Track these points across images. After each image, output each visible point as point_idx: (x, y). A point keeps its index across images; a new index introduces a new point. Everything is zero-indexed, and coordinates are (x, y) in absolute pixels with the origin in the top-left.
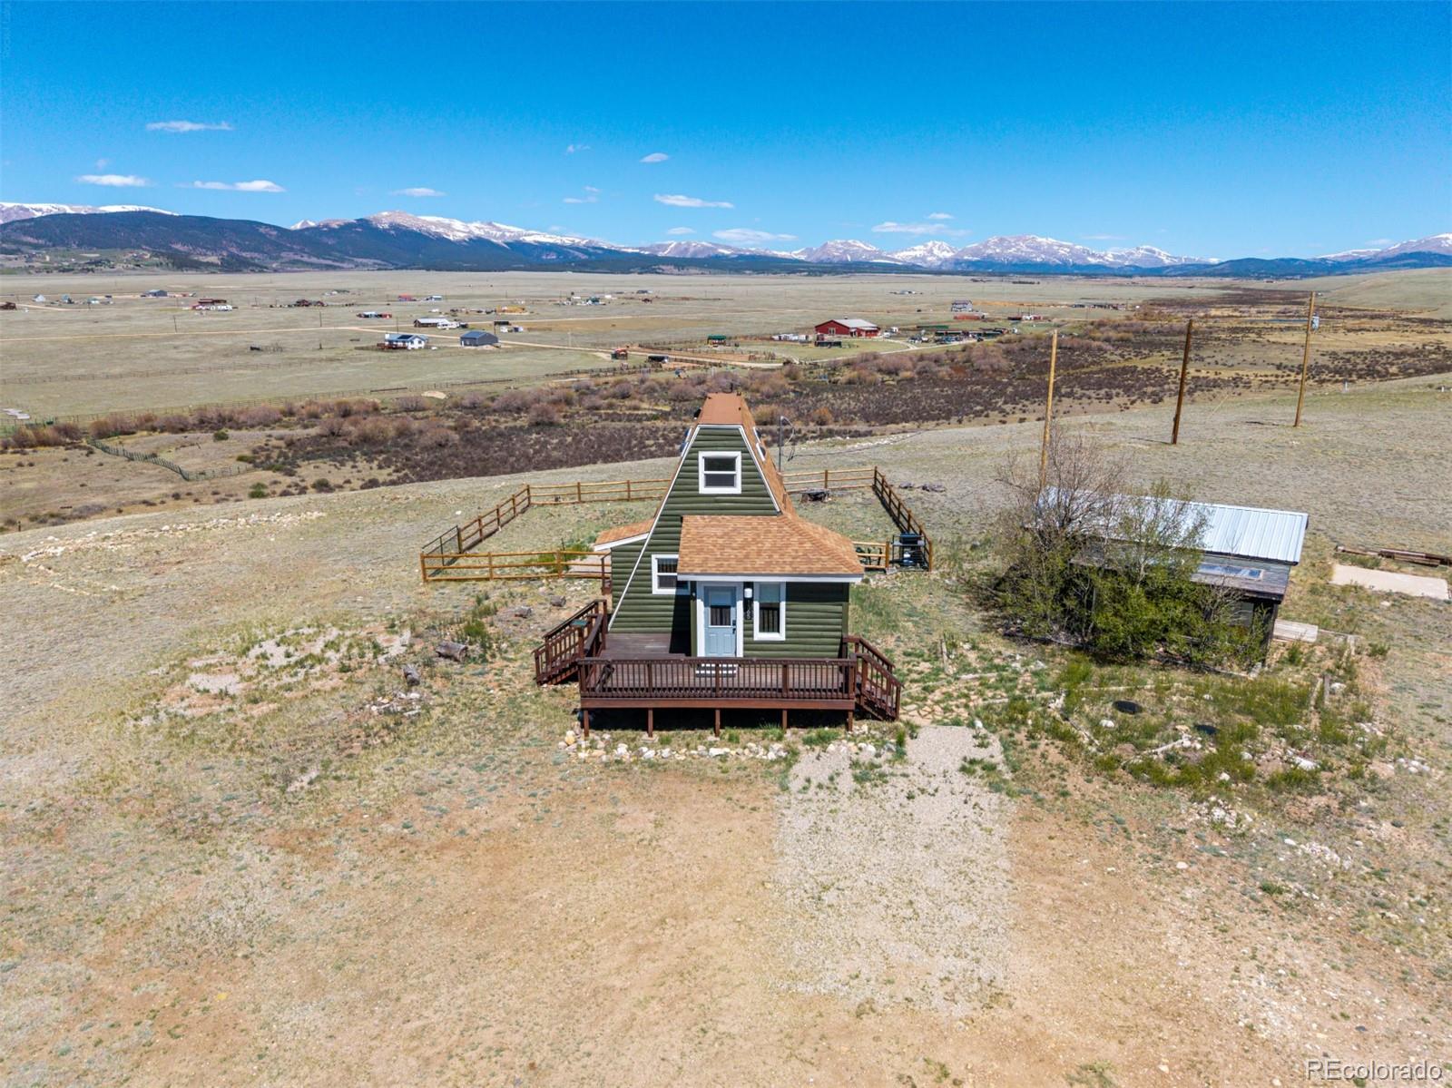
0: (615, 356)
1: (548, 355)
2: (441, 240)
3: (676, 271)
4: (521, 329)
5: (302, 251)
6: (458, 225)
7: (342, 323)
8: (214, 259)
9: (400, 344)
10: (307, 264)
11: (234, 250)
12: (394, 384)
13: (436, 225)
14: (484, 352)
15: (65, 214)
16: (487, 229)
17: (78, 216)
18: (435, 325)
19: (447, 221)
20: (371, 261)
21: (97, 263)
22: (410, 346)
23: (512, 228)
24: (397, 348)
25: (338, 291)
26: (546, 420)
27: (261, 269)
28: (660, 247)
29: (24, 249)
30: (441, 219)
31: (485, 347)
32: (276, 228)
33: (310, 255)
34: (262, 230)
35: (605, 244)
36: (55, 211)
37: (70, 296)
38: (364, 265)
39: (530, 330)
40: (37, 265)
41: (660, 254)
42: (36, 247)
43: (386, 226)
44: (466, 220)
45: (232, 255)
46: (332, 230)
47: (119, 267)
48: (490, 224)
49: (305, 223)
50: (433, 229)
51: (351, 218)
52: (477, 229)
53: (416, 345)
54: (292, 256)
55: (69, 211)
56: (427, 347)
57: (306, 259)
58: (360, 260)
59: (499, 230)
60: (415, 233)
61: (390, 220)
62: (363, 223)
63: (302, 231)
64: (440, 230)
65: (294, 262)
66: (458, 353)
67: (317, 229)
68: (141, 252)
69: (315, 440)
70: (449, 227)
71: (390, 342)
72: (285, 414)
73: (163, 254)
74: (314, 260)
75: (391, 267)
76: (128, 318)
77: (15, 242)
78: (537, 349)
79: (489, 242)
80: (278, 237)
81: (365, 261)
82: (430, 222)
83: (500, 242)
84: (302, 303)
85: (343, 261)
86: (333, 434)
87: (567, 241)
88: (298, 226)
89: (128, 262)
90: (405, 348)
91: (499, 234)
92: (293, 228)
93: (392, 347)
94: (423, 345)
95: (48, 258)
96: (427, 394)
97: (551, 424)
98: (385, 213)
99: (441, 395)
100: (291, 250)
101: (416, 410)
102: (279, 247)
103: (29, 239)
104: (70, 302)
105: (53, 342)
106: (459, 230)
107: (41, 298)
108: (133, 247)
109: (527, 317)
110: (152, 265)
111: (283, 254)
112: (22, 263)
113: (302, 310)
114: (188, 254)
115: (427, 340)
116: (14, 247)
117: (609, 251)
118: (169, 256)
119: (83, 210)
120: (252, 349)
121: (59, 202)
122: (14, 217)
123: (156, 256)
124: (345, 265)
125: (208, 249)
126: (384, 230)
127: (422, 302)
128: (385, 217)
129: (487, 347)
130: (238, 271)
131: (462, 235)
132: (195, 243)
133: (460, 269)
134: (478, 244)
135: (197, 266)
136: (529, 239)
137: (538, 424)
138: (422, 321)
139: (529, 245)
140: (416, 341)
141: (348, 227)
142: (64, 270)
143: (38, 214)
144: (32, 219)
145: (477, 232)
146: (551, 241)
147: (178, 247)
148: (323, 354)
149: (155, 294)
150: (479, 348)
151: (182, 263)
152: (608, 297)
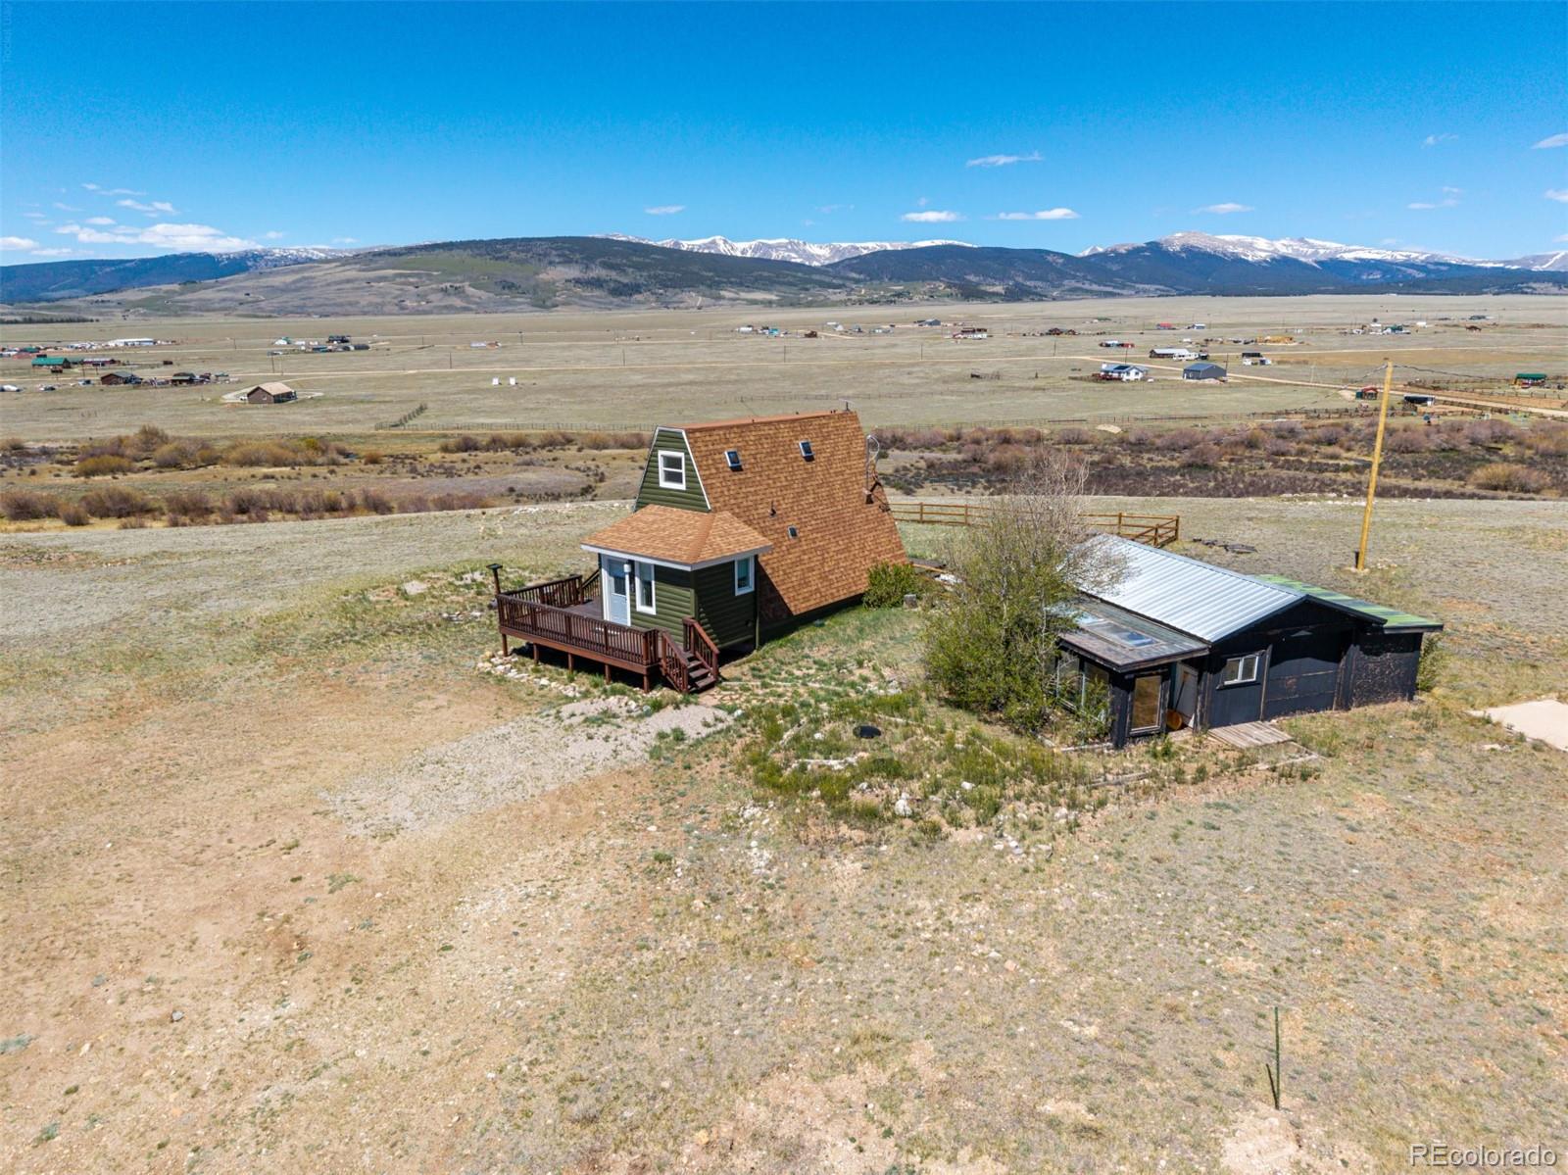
0: (1360, 395)
1: (1277, 391)
2: (1238, 261)
3: (1555, 290)
4: (1269, 362)
5: (1085, 278)
6: (1262, 243)
7: (1076, 353)
8: (999, 289)
9: (1115, 375)
10: (1087, 291)
11: (1020, 280)
12: (1077, 416)
13: (1234, 244)
14: (1204, 386)
15: (885, 251)
16: (1296, 245)
17: (895, 253)
18: (1170, 356)
19: (1249, 239)
20: (1152, 287)
21: (899, 295)
22: (1125, 377)
23: (1328, 244)
24: (1111, 379)
25: (1100, 319)
26: (1199, 462)
27: (1040, 297)
28: (1536, 259)
29: (848, 283)
30: (1242, 237)
31: (1207, 381)
32: (1063, 255)
33: (1092, 282)
34: (1050, 258)
35: (1454, 257)
36: (878, 248)
37: (861, 325)
38: (1145, 291)
39: (1279, 363)
40: (854, 297)
41: (1536, 268)
42: (857, 281)
43: (1178, 249)
44: (1271, 238)
45: (1017, 284)
46: (1118, 255)
47: (916, 298)
48: (1301, 240)
49: (1094, 249)
50: (1231, 249)
51: (1140, 242)
52: (1284, 247)
53: (1132, 376)
54: (1074, 284)
55: (889, 248)
56: (1144, 379)
57: (1087, 286)
58: (1141, 286)
59: (1312, 246)
60: (1210, 255)
61: (1183, 241)
62: (1154, 247)
63: (1089, 257)
64: (1239, 250)
65: (1074, 290)
66: (1175, 386)
67: (1104, 256)
68: (938, 283)
69: (955, 465)
70: (1250, 246)
71: (1107, 372)
72: (952, 439)
73: (955, 285)
74: (1095, 287)
75: (1174, 292)
76: (894, 346)
77: (842, 278)
78: (1268, 384)
79: (1296, 261)
80: (1064, 264)
81: (1147, 286)
82: (1229, 241)
83: (1310, 261)
84: (1055, 332)
85: (1124, 287)
86: (975, 460)
87: (1400, 257)
88: (1087, 253)
89: (925, 293)
90: (1119, 379)
91: (1310, 251)
92: (1081, 255)
93: (1106, 378)
94: (1140, 375)
95: (863, 292)
96: (1101, 427)
97: (1206, 467)
98: (1179, 235)
99: (1115, 429)
100: (1074, 277)
101: (1077, 442)
102: (1062, 275)
103: (854, 275)
104: (860, 331)
105: (819, 367)
106: (1261, 248)
107: (840, 328)
108: (934, 280)
109: (1295, 348)
110: (944, 296)
111: (1066, 282)
112: (843, 296)
113: (1053, 338)
114: (978, 284)
115: (1146, 372)
116: (841, 282)
117: (1459, 267)
118: (960, 287)
119: (900, 246)
120: (973, 376)
121: (881, 241)
122: (848, 256)
123: (950, 287)
124: (1125, 292)
125: (996, 279)
126: (1174, 253)
127: (1183, 330)
128: (1177, 237)
129: (1211, 381)
130: (1019, 300)
131: (1264, 255)
132: (985, 273)
133: (1252, 294)
134: (1283, 263)
135: (982, 296)
136: (1348, 256)
137: (1190, 465)
138: (1158, 351)
139: (1347, 262)
140: (1133, 372)
141: (1136, 251)
142: (873, 302)
143: (865, 252)
144: (859, 257)
145: (1283, 251)
146: (1378, 257)
147: (972, 278)
148: (1033, 383)
149: (930, 324)
150: (1201, 382)
151: (970, 293)
152: (1421, 324)
